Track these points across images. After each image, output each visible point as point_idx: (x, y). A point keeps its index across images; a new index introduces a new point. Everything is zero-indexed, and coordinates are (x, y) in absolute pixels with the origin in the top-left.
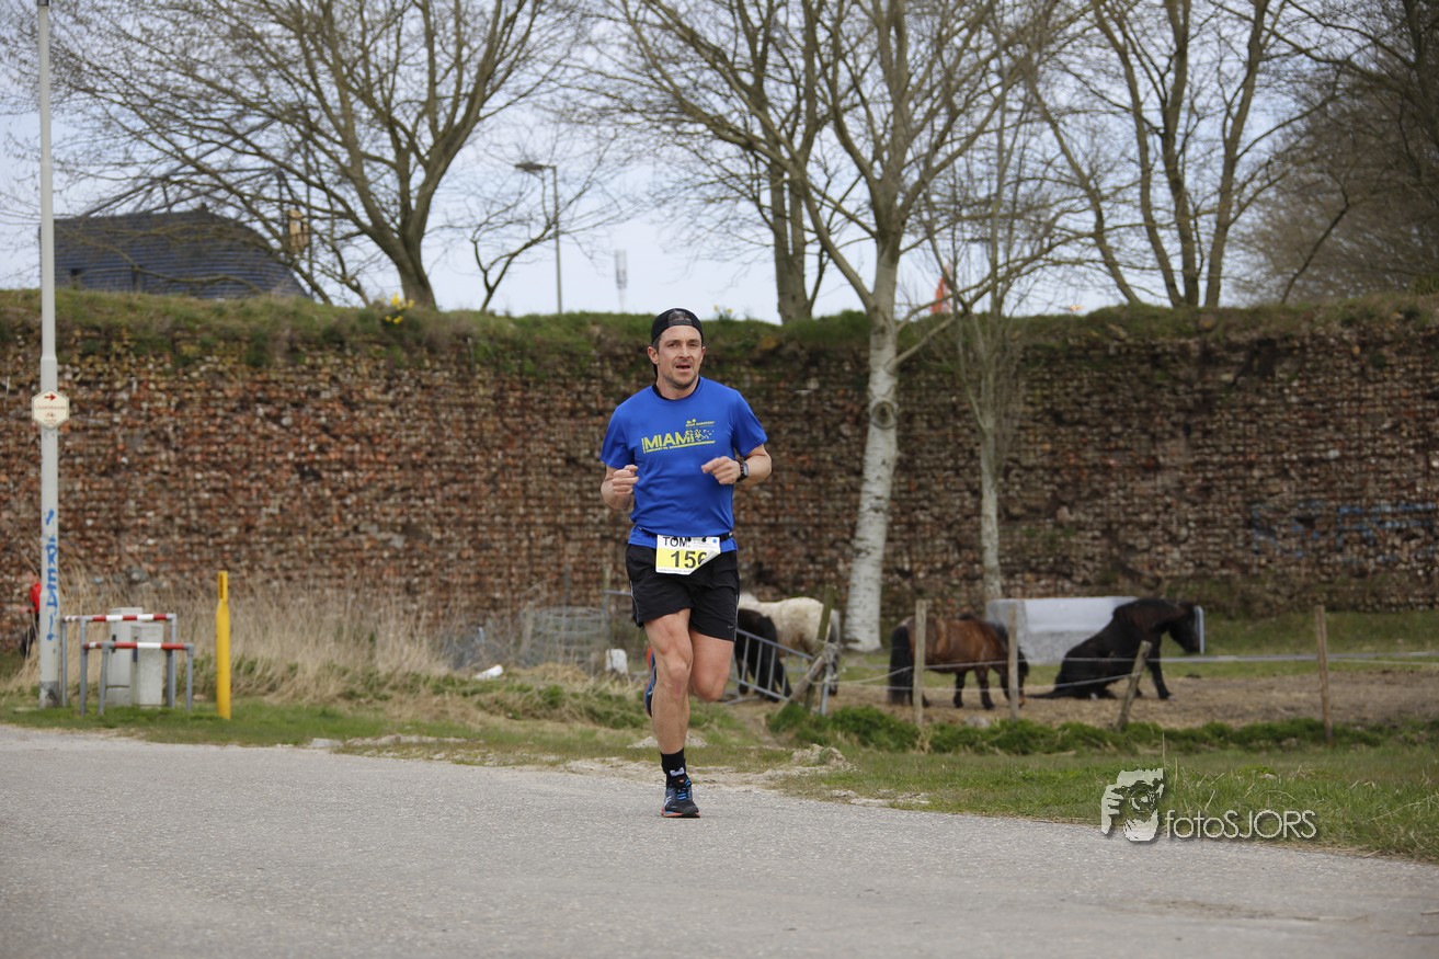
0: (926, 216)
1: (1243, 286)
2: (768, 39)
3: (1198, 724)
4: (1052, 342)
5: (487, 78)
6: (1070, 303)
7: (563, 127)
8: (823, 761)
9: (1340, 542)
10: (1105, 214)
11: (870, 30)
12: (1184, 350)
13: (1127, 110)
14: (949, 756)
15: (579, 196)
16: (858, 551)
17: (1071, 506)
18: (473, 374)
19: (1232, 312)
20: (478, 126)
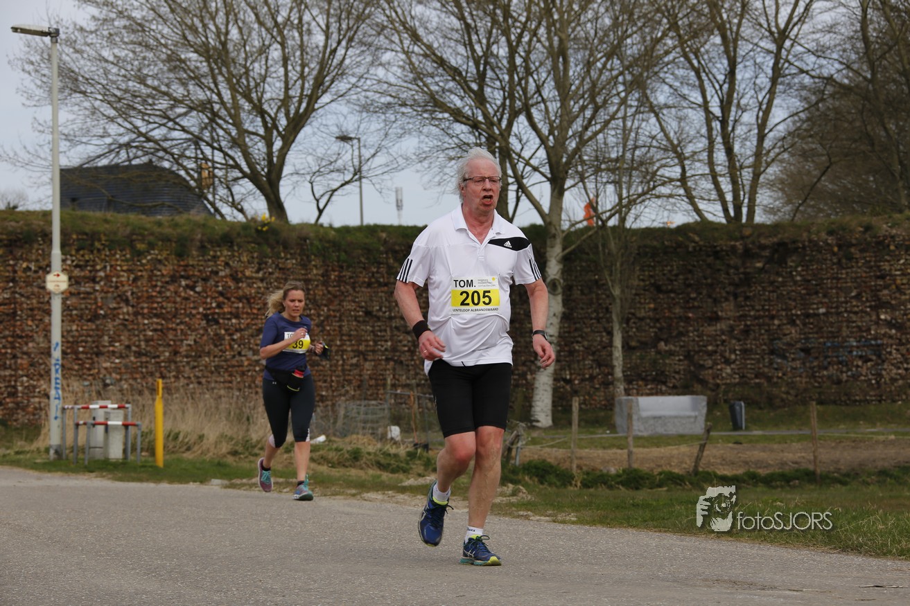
0: (580, 168)
1: (770, 211)
2: (486, 63)
3: (740, 471)
4: (655, 243)
5: (320, 86)
6: (666, 220)
7: (364, 114)
8: (514, 494)
9: (826, 363)
10: (687, 168)
11: (547, 58)
12: (733, 248)
13: (700, 106)
14: (592, 490)
15: (374, 155)
16: (539, 368)
17: (666, 343)
18: (310, 261)
19: (761, 226)
20: (314, 114)
